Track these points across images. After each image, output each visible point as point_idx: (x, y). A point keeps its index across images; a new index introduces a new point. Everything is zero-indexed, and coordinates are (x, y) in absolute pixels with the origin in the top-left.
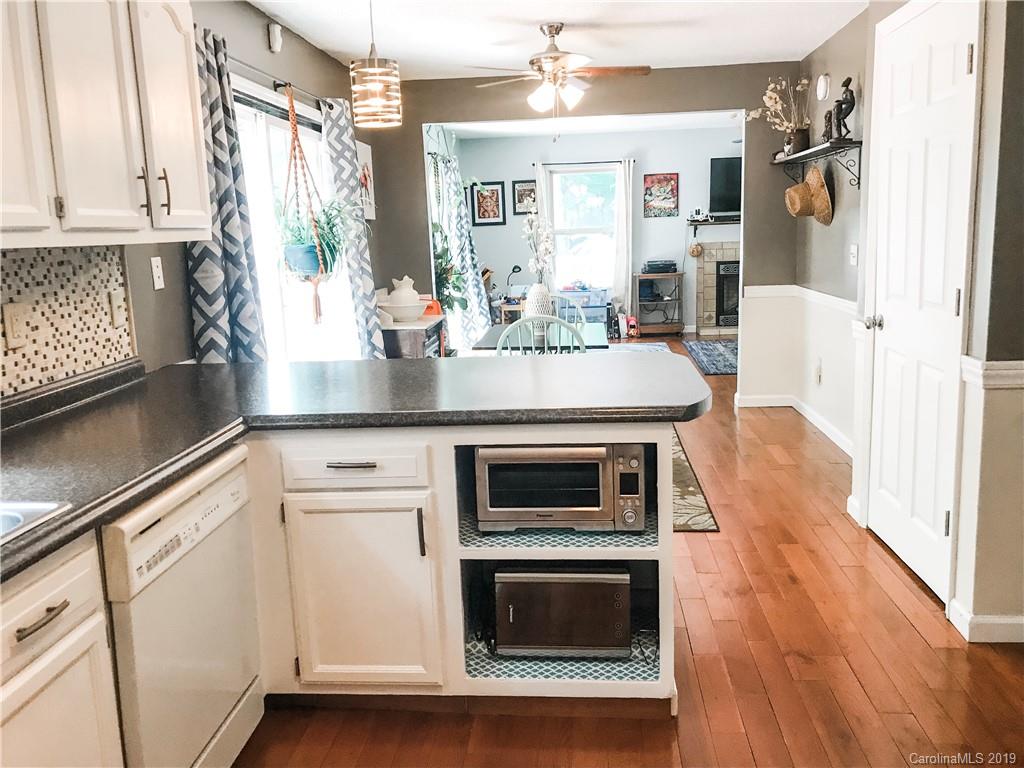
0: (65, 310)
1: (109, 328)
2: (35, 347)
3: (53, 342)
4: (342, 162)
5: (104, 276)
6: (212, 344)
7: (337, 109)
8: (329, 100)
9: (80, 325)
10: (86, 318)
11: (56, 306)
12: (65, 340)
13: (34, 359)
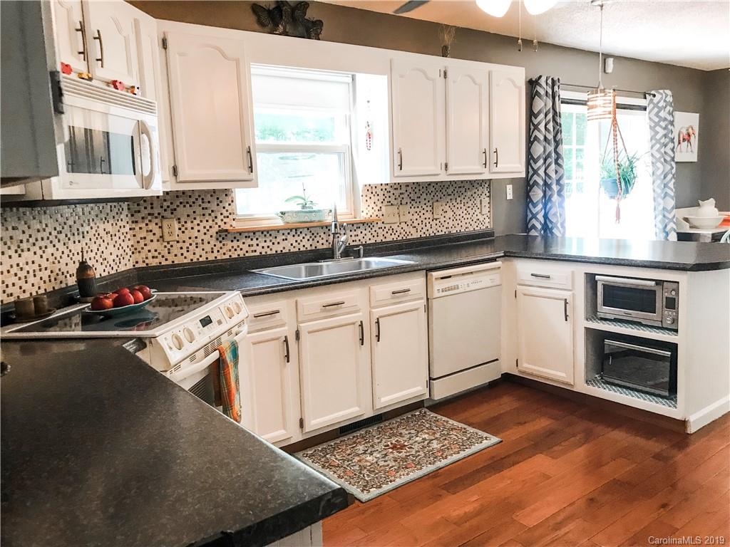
0: (459, 206)
1: (479, 214)
2: (445, 219)
3: (452, 218)
4: (658, 129)
5: (480, 192)
6: (534, 227)
7: (658, 97)
8: (653, 92)
9: (465, 212)
10: (469, 210)
11: (455, 204)
12: (458, 217)
13: (443, 223)
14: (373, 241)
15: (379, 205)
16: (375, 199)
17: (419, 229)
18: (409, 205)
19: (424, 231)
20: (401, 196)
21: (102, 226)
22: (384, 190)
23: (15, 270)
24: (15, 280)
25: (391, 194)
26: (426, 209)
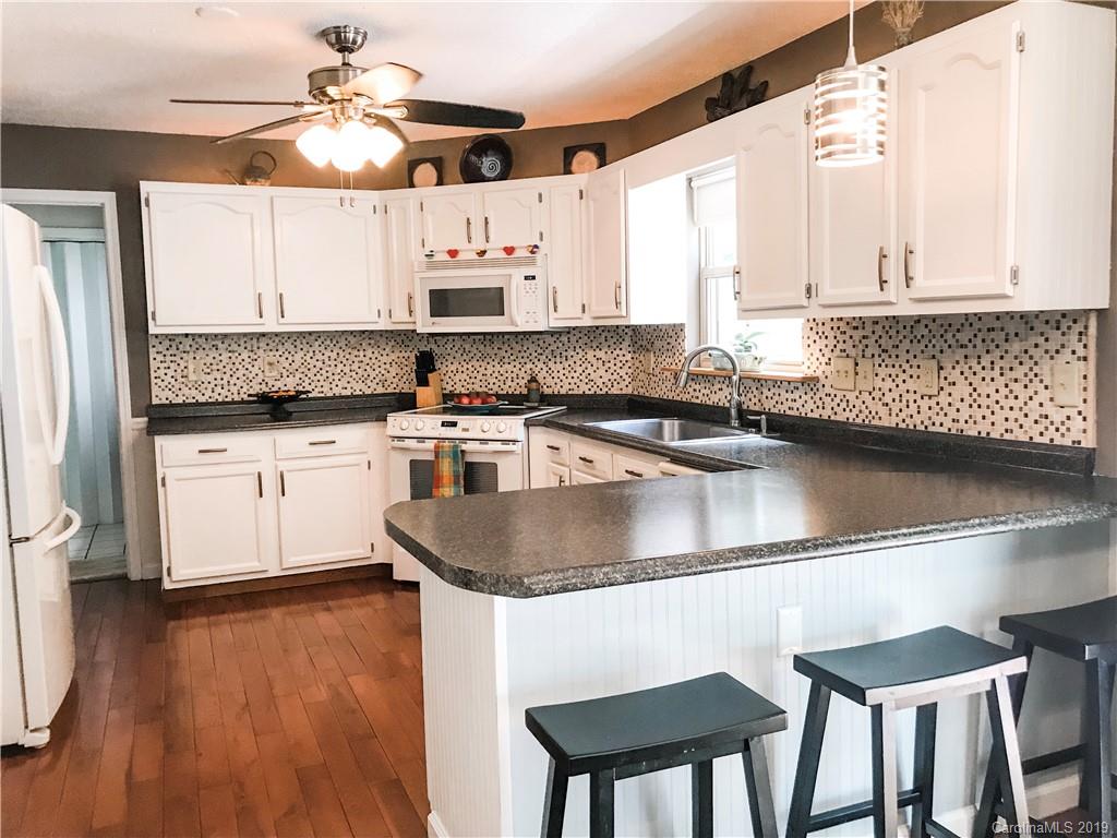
0: (988, 374)
1: (1048, 403)
2: (950, 399)
3: (969, 400)
9: (1005, 391)
10: (1017, 387)
11: (977, 368)
12: (984, 401)
13: (947, 409)
14: (816, 415)
15: (828, 355)
16: (821, 343)
17: (895, 410)
18: (878, 360)
19: (902, 415)
20: (865, 342)
21: (591, 353)
22: (835, 329)
23: (496, 374)
24: (495, 380)
25: (846, 337)
26: (910, 372)
